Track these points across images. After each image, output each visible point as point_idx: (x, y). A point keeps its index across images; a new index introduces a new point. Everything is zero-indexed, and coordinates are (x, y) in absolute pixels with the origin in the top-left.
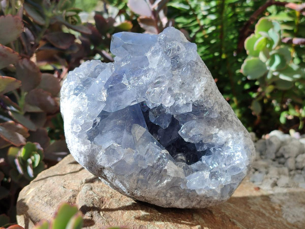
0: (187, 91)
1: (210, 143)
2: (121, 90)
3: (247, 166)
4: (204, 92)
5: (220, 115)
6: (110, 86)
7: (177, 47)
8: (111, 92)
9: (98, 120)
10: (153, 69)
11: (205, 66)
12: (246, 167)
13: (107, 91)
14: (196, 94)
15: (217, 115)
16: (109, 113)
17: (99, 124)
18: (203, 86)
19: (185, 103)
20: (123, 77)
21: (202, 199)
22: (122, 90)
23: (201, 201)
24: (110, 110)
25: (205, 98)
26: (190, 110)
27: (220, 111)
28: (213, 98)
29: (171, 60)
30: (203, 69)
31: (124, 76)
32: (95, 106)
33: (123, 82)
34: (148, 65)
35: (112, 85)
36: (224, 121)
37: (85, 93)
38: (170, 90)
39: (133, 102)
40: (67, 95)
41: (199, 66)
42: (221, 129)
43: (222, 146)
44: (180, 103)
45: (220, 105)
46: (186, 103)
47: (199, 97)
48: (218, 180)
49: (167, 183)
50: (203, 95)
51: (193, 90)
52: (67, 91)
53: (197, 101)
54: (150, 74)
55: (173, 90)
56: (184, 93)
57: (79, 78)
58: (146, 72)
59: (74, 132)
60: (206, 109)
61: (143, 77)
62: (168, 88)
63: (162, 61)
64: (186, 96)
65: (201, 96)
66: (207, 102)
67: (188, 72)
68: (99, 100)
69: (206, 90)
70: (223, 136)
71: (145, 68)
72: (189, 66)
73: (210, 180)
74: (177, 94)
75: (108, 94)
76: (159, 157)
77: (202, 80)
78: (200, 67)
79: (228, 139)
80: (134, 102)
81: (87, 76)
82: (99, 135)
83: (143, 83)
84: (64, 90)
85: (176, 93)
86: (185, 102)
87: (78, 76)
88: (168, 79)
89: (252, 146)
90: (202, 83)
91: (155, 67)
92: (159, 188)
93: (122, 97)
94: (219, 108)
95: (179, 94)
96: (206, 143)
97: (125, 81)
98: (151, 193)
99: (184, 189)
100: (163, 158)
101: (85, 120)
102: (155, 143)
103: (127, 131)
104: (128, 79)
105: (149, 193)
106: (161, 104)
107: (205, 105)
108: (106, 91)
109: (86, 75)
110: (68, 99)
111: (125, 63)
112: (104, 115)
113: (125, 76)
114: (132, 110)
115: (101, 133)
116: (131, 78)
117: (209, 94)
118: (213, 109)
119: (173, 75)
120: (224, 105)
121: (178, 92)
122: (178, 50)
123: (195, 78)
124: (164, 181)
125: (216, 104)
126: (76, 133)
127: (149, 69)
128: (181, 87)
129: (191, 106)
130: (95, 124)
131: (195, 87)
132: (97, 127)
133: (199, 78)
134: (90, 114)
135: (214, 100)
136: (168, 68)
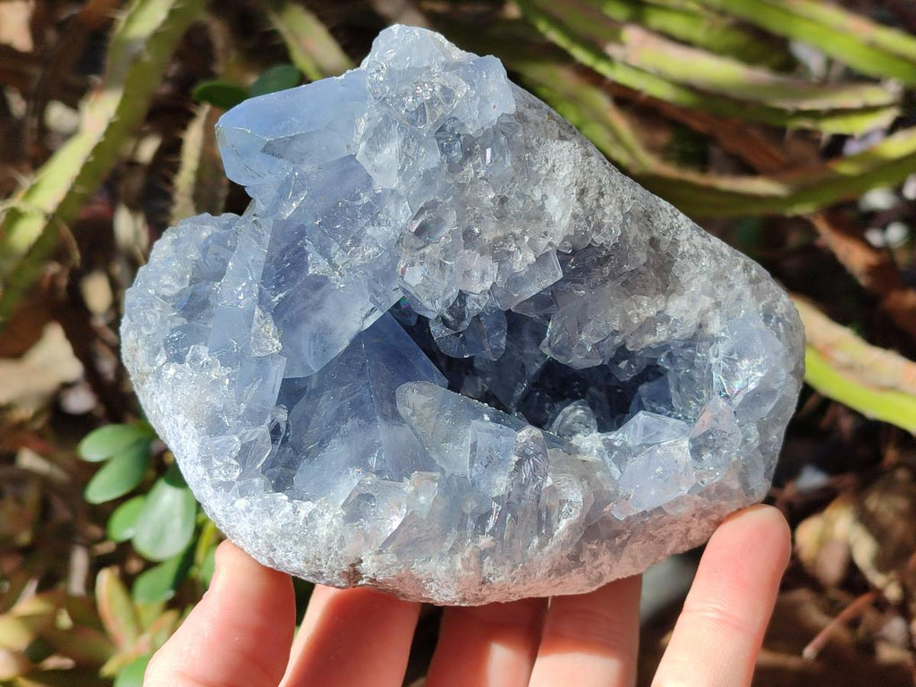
0: (525, 222)
1: (654, 346)
2: (317, 296)
3: (791, 373)
4: (578, 200)
5: (652, 250)
6: (277, 299)
7: (441, 90)
8: (286, 317)
9: (283, 416)
10: (393, 191)
11: (549, 114)
12: (791, 378)
13: (273, 319)
14: (557, 219)
15: (644, 255)
16: (307, 379)
17: (287, 426)
18: (568, 182)
19: (535, 260)
20: (306, 254)
21: (689, 525)
22: (320, 292)
23: (688, 530)
24: (306, 367)
25: (590, 218)
26: (556, 276)
27: (648, 238)
28: (611, 207)
29: (438, 139)
30: (548, 126)
31: (306, 248)
32: (254, 379)
33: (311, 271)
34: (368, 182)
35: (281, 295)
36: (670, 262)
37: (205, 345)
38: (469, 237)
39: (367, 316)
40: (147, 368)
41: (532, 125)
42: (672, 292)
43: (692, 342)
44: (517, 268)
45: (643, 220)
46: (537, 259)
47: (570, 224)
48: (720, 454)
49: (571, 527)
50: (579, 211)
51: (542, 208)
52: (142, 355)
53: (567, 238)
54: (387, 214)
55: (480, 233)
56: (518, 231)
57: (164, 298)
58: (372, 212)
59: (221, 483)
60: (604, 253)
61: (369, 231)
62: (461, 233)
63: (410, 154)
64: (527, 239)
65: (575, 216)
66: (599, 227)
67: (504, 157)
68: (258, 354)
69: (583, 192)
70: (687, 311)
71: (365, 199)
72: (503, 138)
73: (696, 463)
74: (496, 240)
75: (281, 324)
76: (516, 458)
77: (557, 165)
78: (537, 125)
79: (703, 314)
80: (370, 315)
81: (186, 285)
82: (304, 464)
83: (376, 249)
84: (134, 355)
85: (491, 239)
86: (531, 258)
87: (157, 294)
88: (452, 206)
89: (784, 302)
90: (562, 174)
91: (394, 182)
92: (550, 552)
93: (327, 314)
94: (641, 231)
95: (505, 239)
96: (638, 350)
97: (316, 266)
98: (533, 576)
99: (628, 519)
100: (528, 457)
101: (240, 434)
102: (486, 418)
103: (385, 417)
104: (324, 252)
105: (528, 577)
106: (460, 291)
107: (598, 239)
108: (270, 319)
109: (182, 280)
110: (157, 382)
111: (294, 205)
112: (292, 392)
113: (309, 247)
114: (374, 341)
115: (307, 454)
116: (335, 248)
117: (597, 200)
118: (625, 242)
119: (462, 187)
120: (653, 213)
121: (500, 234)
122: (448, 100)
123: (535, 169)
124: (559, 521)
125: (628, 220)
126: (228, 485)
127: (378, 198)
128: (501, 216)
129: (555, 260)
130: (275, 431)
131: (545, 197)
132: (285, 440)
133: (547, 160)
134: (248, 410)
135: (617, 213)
136: (439, 169)
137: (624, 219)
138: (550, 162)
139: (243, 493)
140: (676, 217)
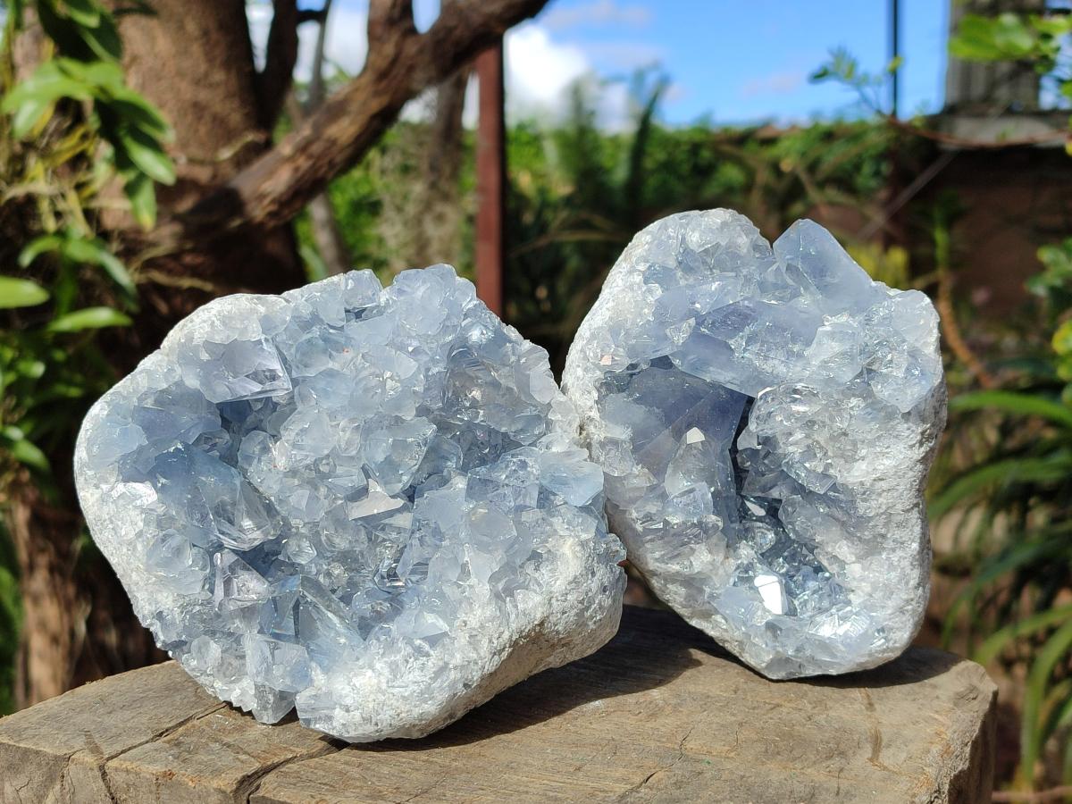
0: (839, 455)
2: (719, 351)
4: (874, 480)
6: (703, 330)
9: (644, 366)
10: (810, 363)
14: (854, 473)
16: (675, 367)
17: (641, 371)
18: (882, 467)
22: (723, 351)
26: (820, 490)
27: (883, 532)
28: (885, 501)
30: (913, 435)
31: (746, 328)
34: (807, 344)
36: (880, 551)
37: (662, 292)
41: (905, 426)
46: (821, 473)
47: (855, 483)
50: (868, 484)
51: (855, 460)
53: (847, 485)
54: (795, 366)
55: (816, 430)
56: (830, 453)
58: (790, 357)
60: (853, 512)
62: (808, 419)
64: (829, 461)
65: (862, 483)
66: (866, 500)
68: (669, 334)
69: (881, 480)
71: (796, 348)
72: (882, 414)
74: (818, 442)
75: (692, 339)
77: (890, 455)
82: (623, 395)
85: (817, 439)
86: (820, 470)
88: (822, 404)
90: (885, 461)
91: (816, 361)
95: (822, 448)
97: (738, 342)
100: (701, 528)
102: (712, 489)
103: (674, 430)
107: (859, 504)
109: (702, 245)
115: (629, 394)
121: (822, 443)
123: (877, 443)
124: (678, 564)
125: (884, 516)
126: (586, 358)
127: (800, 356)
128: (832, 438)
129: (830, 483)
130: (633, 366)
131: (863, 458)
132: (632, 375)
133: (888, 447)
134: (633, 346)
135: (884, 507)
136: (839, 385)
137: (882, 514)
138: (889, 450)
139: (586, 370)
140: (913, 541)
